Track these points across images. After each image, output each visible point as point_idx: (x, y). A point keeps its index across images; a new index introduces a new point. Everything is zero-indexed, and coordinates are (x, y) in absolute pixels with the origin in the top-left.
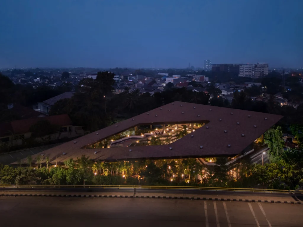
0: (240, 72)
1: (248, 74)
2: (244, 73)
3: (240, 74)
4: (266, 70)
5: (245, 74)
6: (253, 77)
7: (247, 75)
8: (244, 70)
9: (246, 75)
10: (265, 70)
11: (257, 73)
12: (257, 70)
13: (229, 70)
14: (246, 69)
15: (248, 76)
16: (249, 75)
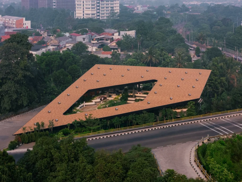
0: (76, 9)
1: (90, 12)
2: (83, 12)
3: (77, 12)
4: (116, 5)
5: (85, 12)
6: (98, 17)
7: (89, 14)
8: (83, 6)
9: (87, 14)
10: (114, 5)
11: (104, 11)
12: (104, 5)
13: (54, 4)
14: (86, 5)
15: (90, 16)
16: (92, 14)
